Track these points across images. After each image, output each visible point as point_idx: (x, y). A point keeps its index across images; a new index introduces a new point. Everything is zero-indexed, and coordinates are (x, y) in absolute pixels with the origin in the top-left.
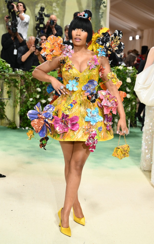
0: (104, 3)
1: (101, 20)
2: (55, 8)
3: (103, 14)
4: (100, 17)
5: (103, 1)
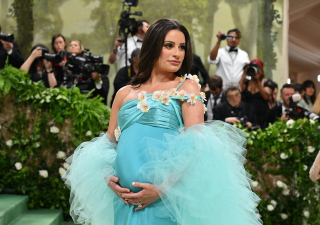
0: (278, 16)
1: (274, 44)
2: (196, 26)
3: (278, 35)
4: (272, 39)
5: (277, 13)
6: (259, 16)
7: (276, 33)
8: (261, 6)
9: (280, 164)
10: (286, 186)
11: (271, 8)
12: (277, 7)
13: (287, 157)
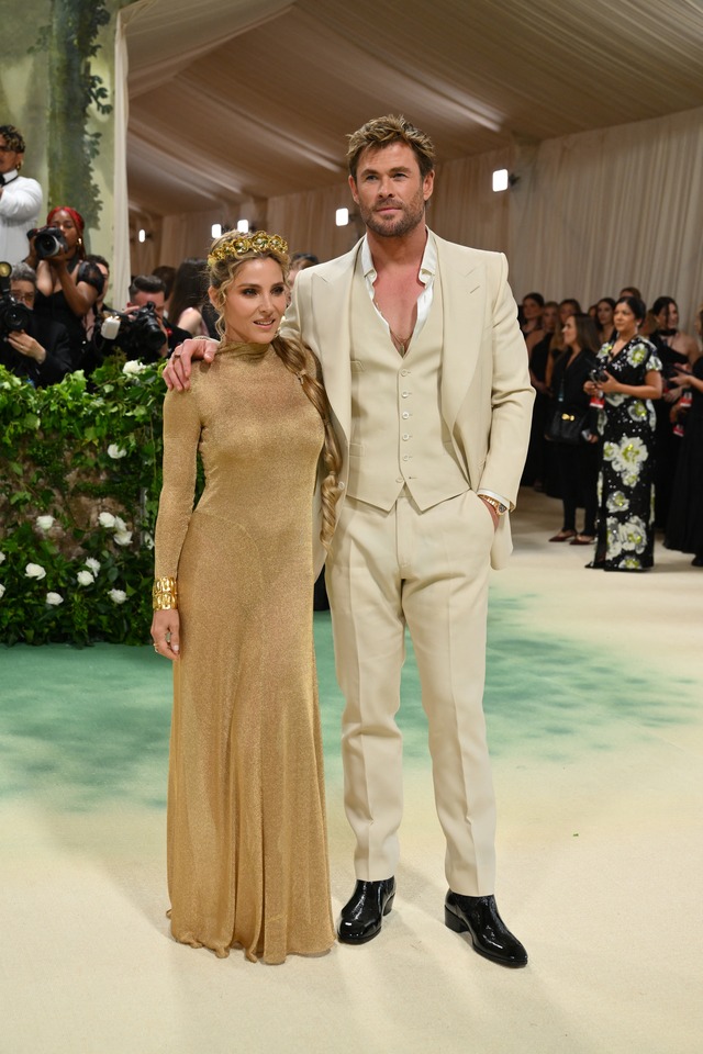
0: (102, 93)
1: (92, 165)
3: (99, 140)
4: (88, 151)
5: (99, 86)
6: (53, 89)
7: (97, 135)
8: (56, 64)
9: (107, 469)
10: (121, 524)
11: (83, 72)
12: (97, 68)
13: (123, 453)
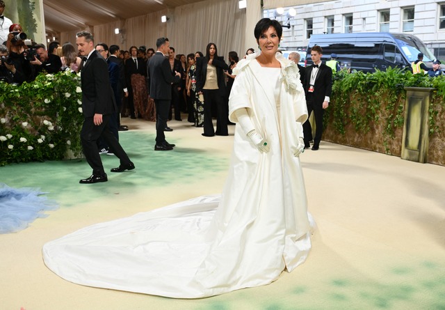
1: (33, 12)
4: (31, 8)
7: (34, 3)
9: (45, 107)
10: (51, 124)
13: (49, 101)
